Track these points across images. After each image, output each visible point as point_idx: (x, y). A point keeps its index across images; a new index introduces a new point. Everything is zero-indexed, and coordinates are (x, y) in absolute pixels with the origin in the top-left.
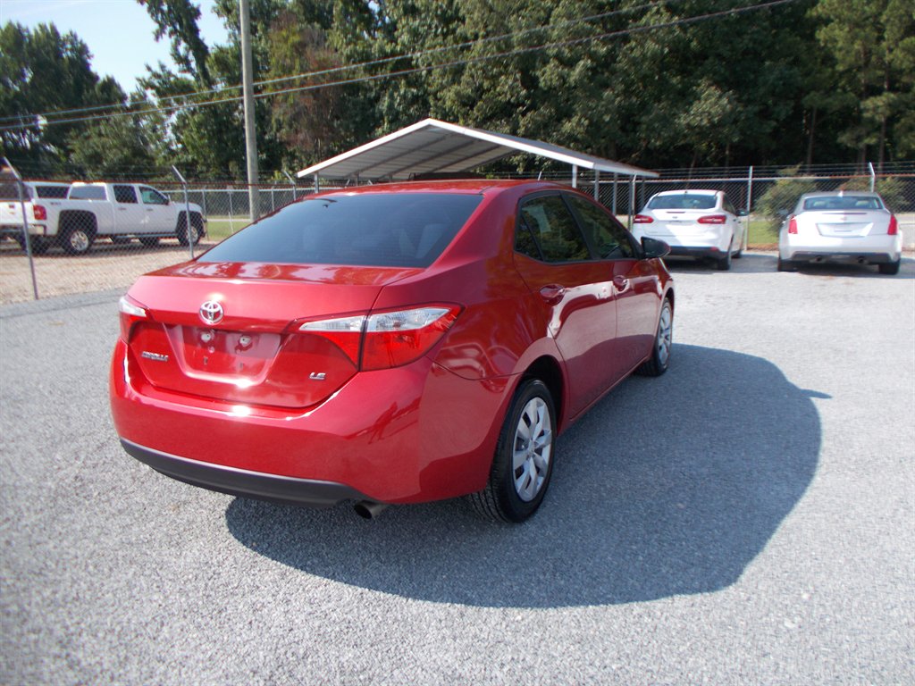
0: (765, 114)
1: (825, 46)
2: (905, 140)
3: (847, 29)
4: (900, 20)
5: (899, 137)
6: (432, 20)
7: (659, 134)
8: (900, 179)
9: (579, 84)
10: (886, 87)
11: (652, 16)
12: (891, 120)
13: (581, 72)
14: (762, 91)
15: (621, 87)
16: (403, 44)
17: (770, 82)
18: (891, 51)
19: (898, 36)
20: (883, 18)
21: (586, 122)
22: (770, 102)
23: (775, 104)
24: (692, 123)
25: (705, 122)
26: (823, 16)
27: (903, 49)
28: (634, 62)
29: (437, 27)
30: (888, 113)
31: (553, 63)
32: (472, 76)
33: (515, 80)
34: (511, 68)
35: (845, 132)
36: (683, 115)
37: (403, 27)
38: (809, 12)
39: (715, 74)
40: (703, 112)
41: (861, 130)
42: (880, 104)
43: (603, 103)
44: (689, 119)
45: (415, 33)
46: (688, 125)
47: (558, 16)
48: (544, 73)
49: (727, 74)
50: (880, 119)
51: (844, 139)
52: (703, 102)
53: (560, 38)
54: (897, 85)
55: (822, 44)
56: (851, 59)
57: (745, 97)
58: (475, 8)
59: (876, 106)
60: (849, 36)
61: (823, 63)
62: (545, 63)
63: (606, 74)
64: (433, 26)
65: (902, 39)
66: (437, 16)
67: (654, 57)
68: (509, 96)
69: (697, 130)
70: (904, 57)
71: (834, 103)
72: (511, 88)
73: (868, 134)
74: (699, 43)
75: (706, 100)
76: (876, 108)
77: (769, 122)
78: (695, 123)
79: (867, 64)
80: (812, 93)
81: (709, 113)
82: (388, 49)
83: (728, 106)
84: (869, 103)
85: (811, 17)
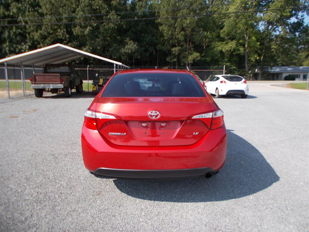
0: (146, 51)
1: (162, 31)
2: (183, 60)
3: (167, 27)
4: (180, 26)
5: (181, 59)
6: (27, 5)
7: (116, 55)
8: (195, 71)
9: (88, 35)
10: (177, 45)
11: (111, 15)
12: (179, 55)
13: (88, 31)
14: (145, 43)
15: (102, 38)
16: (13, 13)
17: (147, 41)
18: (178, 35)
19: (180, 31)
20: (176, 25)
21: (91, 48)
22: (147, 47)
23: (149, 47)
24: (126, 51)
25: (130, 51)
26: (160, 22)
27: (181, 35)
28: (106, 30)
29: (29, 8)
30: (179, 52)
31: (78, 27)
32: (46, 28)
33: (64, 31)
34: (62, 27)
35: (168, 57)
36: (123, 49)
37: (14, 6)
38: (156, 21)
39: (131, 36)
40: (129, 48)
41: (172, 57)
42: (177, 49)
43: (97, 42)
44: (125, 50)
45: (19, 9)
46: (125, 52)
47: (79, 11)
48: (75, 30)
49: (135, 37)
50: (177, 54)
51: (168, 59)
52: (129, 45)
53: (80, 18)
54: (180, 45)
55: (161, 31)
56: (168, 36)
57: (140, 45)
58: (47, 3)
59: (176, 50)
60: (168, 29)
61: (161, 36)
62: (75, 26)
63: (97, 33)
64: (28, 8)
65: (180, 32)
66: (29, 4)
67: (113, 29)
68: (62, 36)
69: (127, 54)
70: (181, 37)
71: (164, 48)
72: (63, 34)
73: (173, 58)
74: (126, 26)
75: (130, 45)
76: (176, 51)
77: (147, 53)
78: (127, 51)
79: (172, 38)
80: (159, 45)
81: (131, 49)
82: (7, 13)
83: (136, 47)
84: (174, 49)
85: (157, 22)
